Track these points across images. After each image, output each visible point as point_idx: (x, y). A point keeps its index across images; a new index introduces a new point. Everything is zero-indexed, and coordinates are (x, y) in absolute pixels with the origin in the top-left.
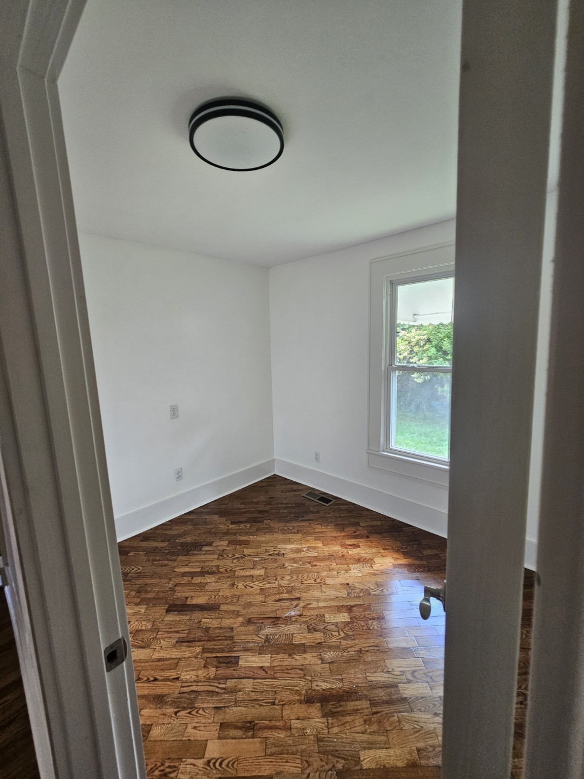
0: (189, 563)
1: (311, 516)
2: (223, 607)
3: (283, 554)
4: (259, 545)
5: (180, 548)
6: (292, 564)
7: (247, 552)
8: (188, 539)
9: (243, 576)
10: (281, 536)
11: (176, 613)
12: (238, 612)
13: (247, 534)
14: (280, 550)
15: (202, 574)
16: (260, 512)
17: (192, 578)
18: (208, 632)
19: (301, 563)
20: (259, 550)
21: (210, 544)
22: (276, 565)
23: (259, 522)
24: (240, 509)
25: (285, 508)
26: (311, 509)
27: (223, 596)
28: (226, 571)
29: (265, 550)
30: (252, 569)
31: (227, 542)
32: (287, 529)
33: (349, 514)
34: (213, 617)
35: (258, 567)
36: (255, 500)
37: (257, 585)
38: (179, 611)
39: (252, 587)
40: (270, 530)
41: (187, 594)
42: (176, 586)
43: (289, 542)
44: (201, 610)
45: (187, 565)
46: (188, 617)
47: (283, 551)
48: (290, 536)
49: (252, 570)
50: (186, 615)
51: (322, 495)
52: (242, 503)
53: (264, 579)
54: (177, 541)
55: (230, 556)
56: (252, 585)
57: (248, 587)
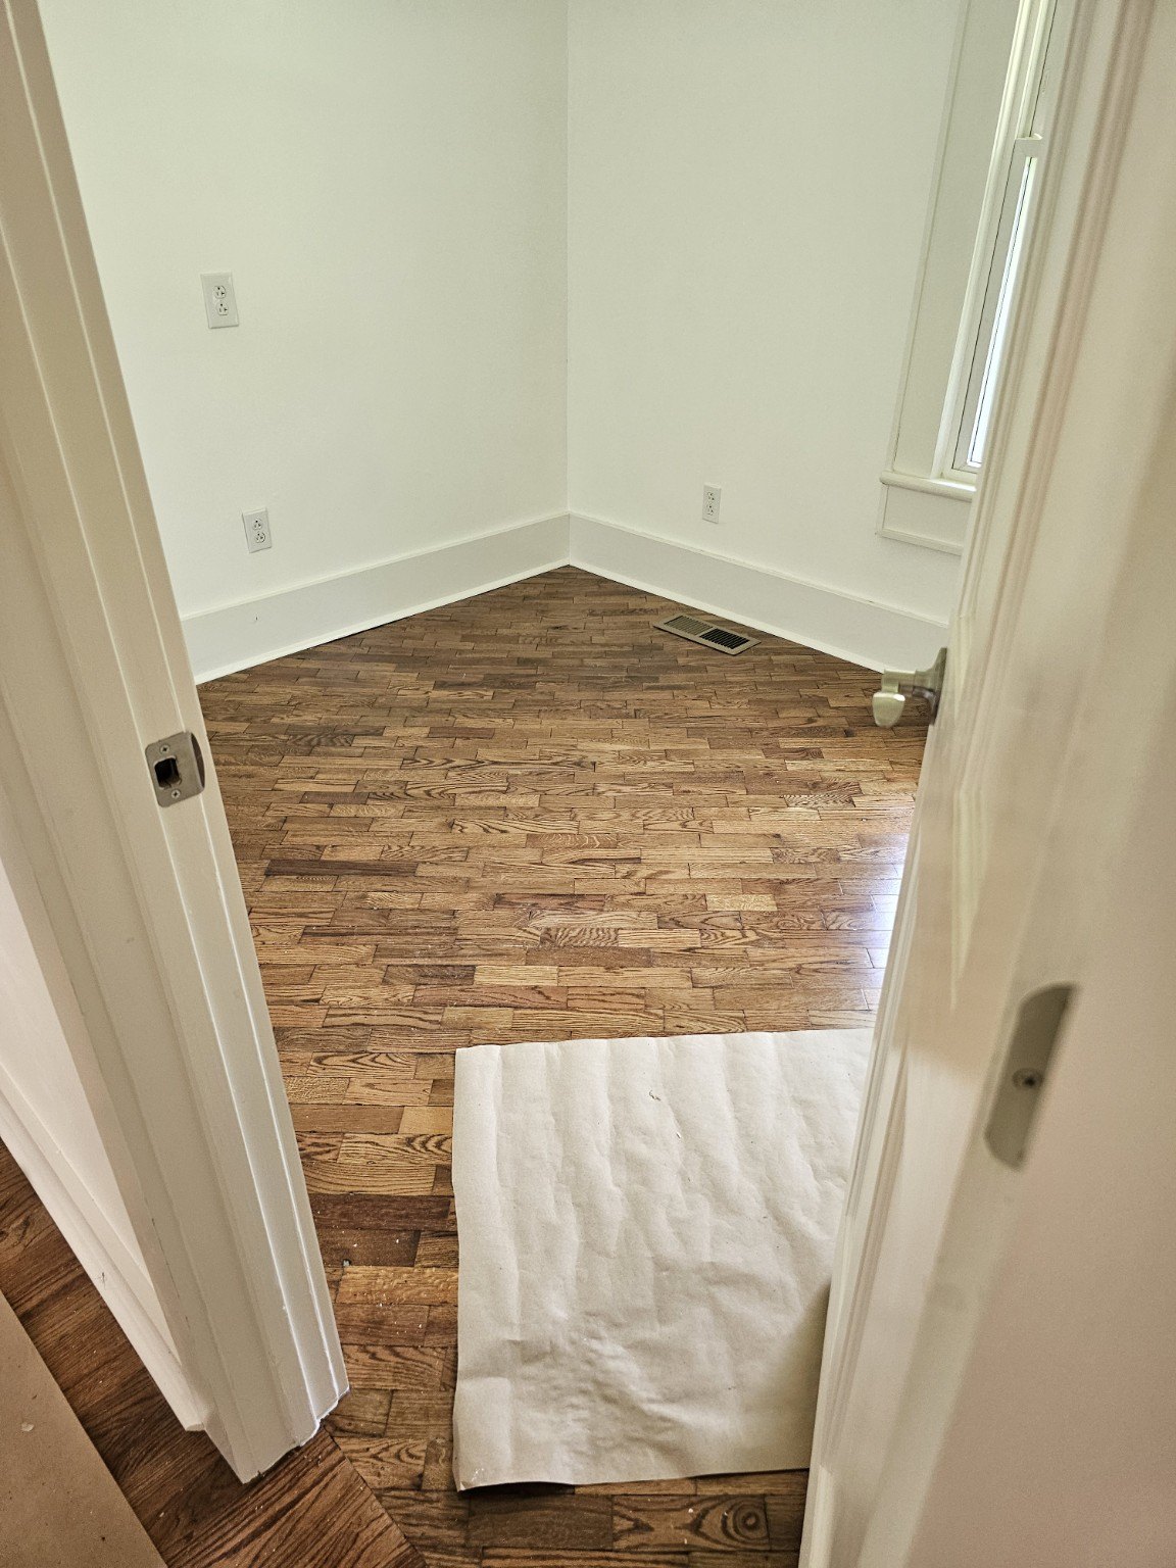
0: (317, 773)
1: (678, 678)
2: (422, 870)
3: (594, 764)
4: (524, 739)
5: (283, 737)
6: (618, 788)
7: (485, 754)
8: (309, 718)
9: (480, 808)
10: (586, 723)
11: (295, 877)
12: (468, 881)
13: (483, 713)
14: (584, 754)
15: (360, 797)
16: (523, 662)
17: (331, 806)
18: (386, 918)
19: (646, 785)
20: (522, 754)
21: (378, 733)
22: (572, 787)
23: (520, 686)
24: (461, 652)
25: (598, 656)
26: (681, 661)
27: (423, 847)
28: (429, 795)
29: (541, 751)
30: (505, 792)
31: (427, 730)
32: (603, 707)
33: (796, 678)
34: (399, 889)
35: (521, 790)
36: (505, 632)
37: (517, 830)
38: (301, 874)
39: (503, 832)
40: (553, 706)
41: (322, 841)
42: (285, 821)
43: (611, 736)
44: (362, 875)
45: (312, 778)
46: (329, 888)
47: (592, 758)
48: (615, 723)
49: (503, 796)
50: (323, 882)
51: (715, 627)
52: (464, 638)
53: (537, 816)
54: (275, 720)
55: (438, 761)
56: (504, 828)
57: (495, 831)
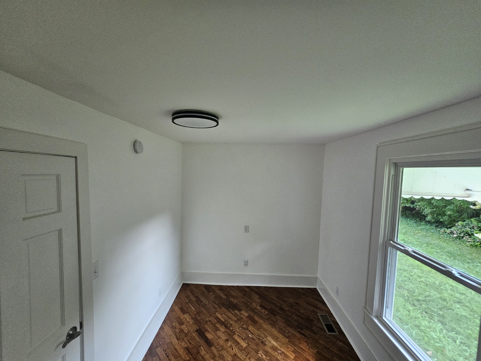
0: (224, 314)
1: (307, 333)
2: (213, 348)
3: (265, 344)
4: (260, 328)
5: (228, 303)
6: (263, 355)
7: (251, 328)
8: (235, 301)
9: (235, 340)
10: (275, 332)
11: (198, 334)
12: (215, 356)
13: (261, 317)
14: (266, 340)
15: (223, 323)
16: (281, 309)
17: (218, 323)
18: (197, 354)
19: (269, 358)
20: (256, 332)
21: (240, 310)
22: (255, 347)
23: (274, 315)
24: (273, 300)
25: (298, 316)
26: (314, 328)
27: (218, 342)
28: (232, 331)
29: (260, 334)
30: (243, 339)
31: (248, 315)
32: (283, 330)
33: (337, 352)
34: (205, 349)
35: (246, 341)
36: (286, 299)
37: (236, 350)
38: (199, 334)
39: (232, 349)
40: (273, 324)
41: (209, 329)
42: (209, 321)
43: (276, 339)
44: (205, 341)
45: (222, 314)
46: (199, 340)
47: (267, 343)
48: (280, 336)
49: (242, 340)
50: (199, 338)
51: (332, 323)
52: (277, 297)
53: (242, 350)
54: (230, 299)
55: (242, 324)
56: (233, 348)
57: (231, 348)
